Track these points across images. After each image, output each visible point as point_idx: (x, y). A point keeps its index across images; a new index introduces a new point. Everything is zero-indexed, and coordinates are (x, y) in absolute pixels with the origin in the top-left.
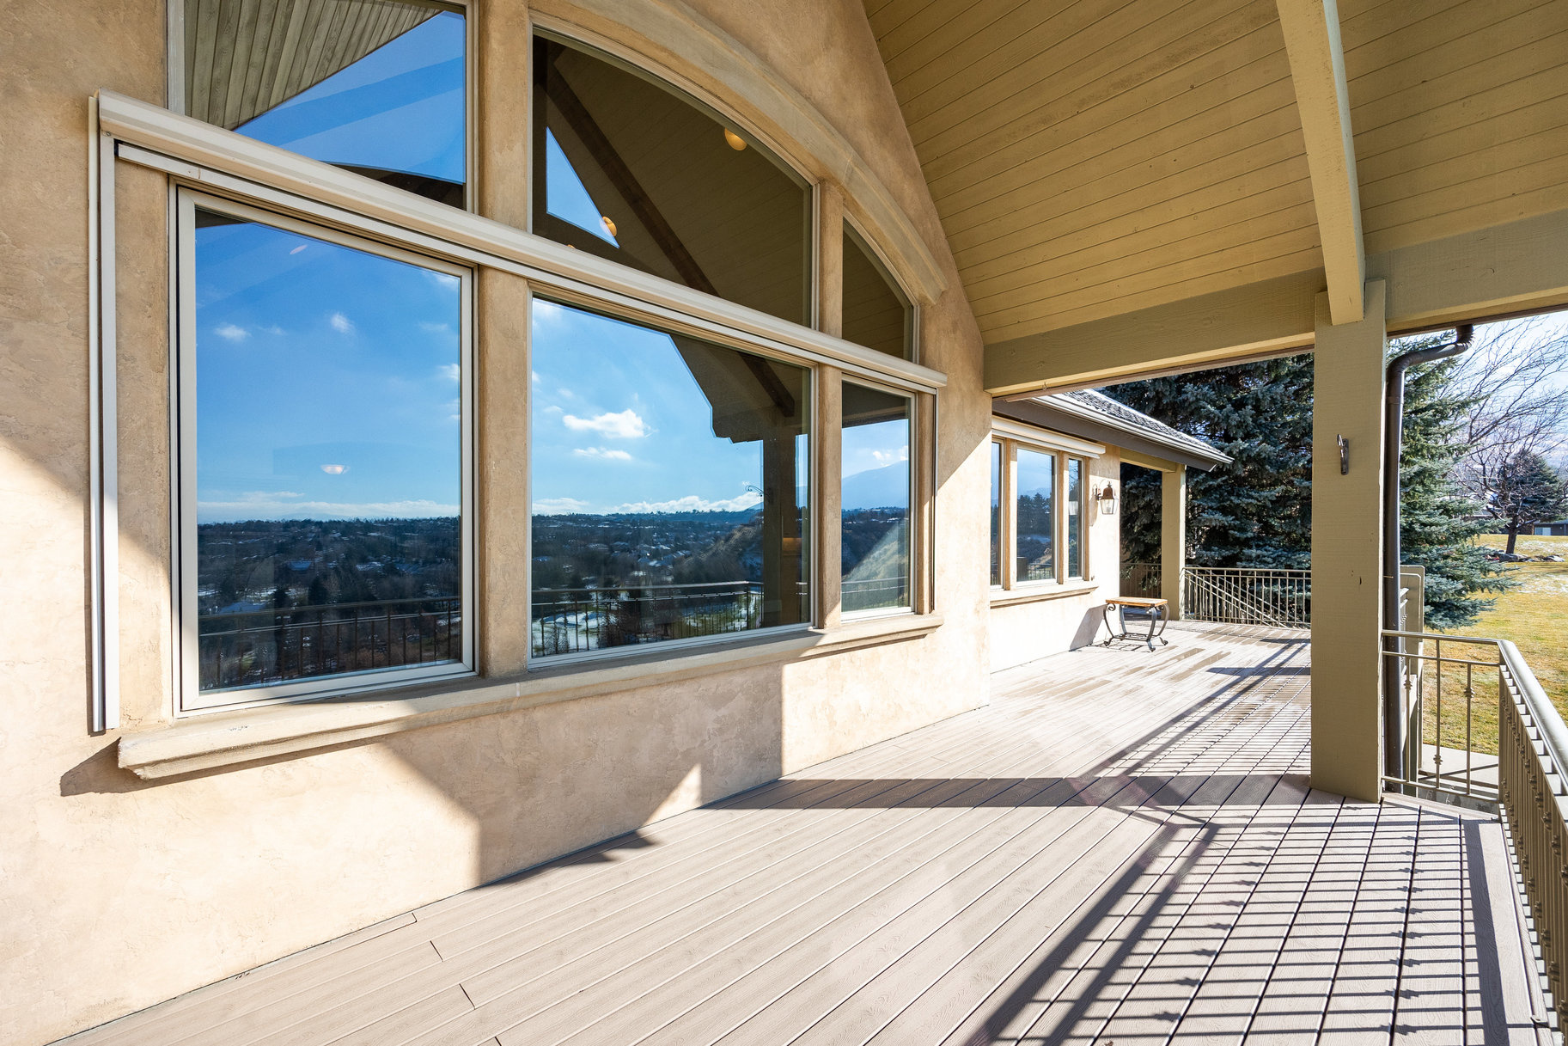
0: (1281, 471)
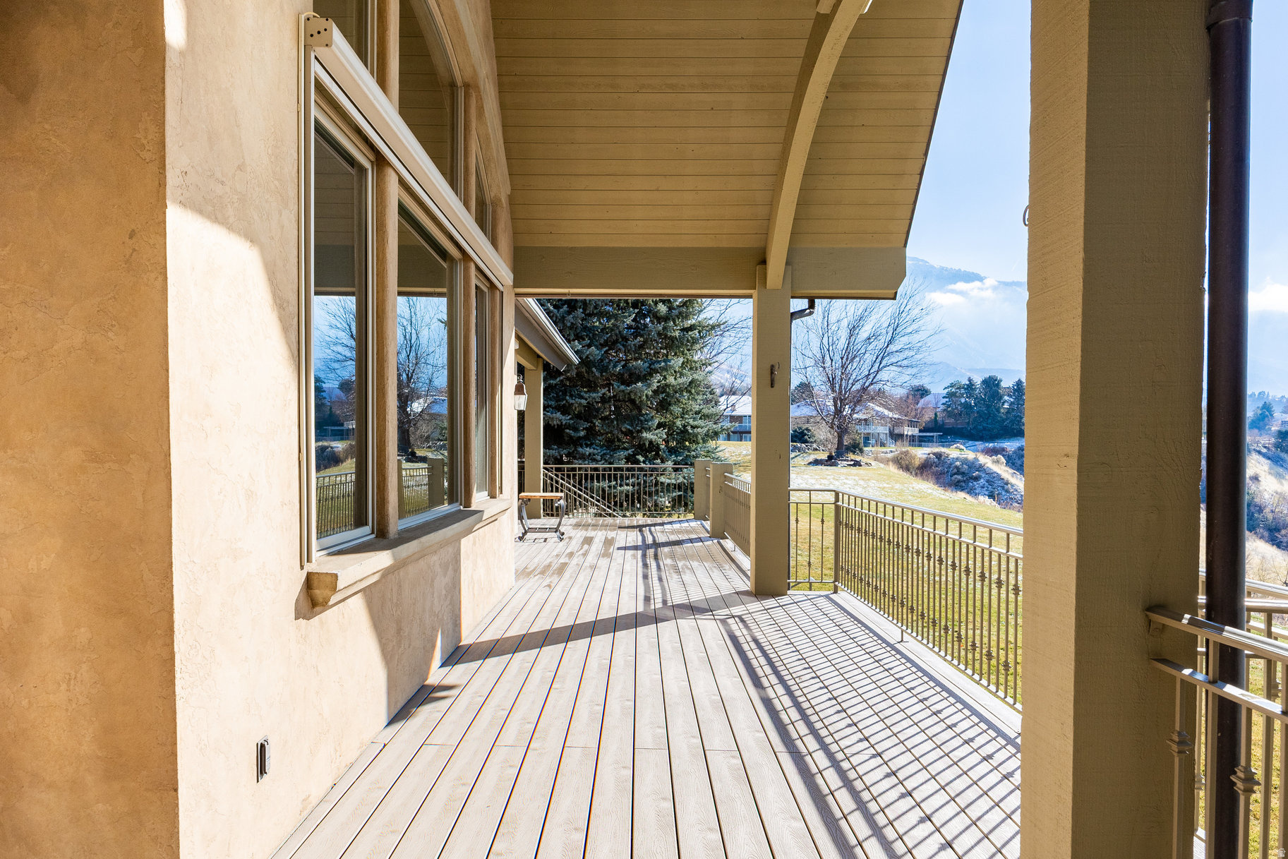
0: (604, 374)
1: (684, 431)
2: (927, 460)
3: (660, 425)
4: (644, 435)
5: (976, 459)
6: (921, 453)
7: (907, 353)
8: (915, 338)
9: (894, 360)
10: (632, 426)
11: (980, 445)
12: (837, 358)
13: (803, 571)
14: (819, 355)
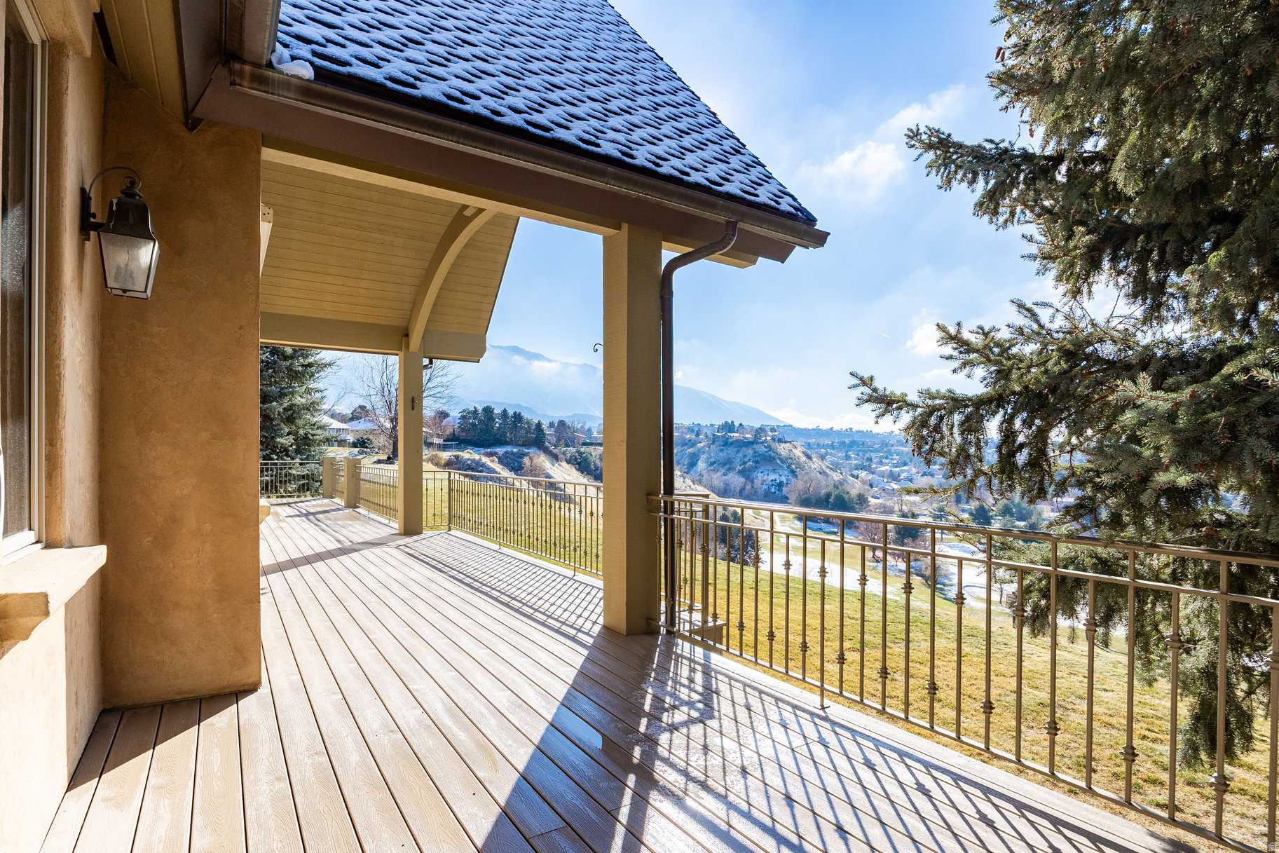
1: (306, 437)
2: (449, 460)
3: (288, 434)
4: (278, 440)
5: (480, 459)
6: (445, 455)
7: (439, 389)
8: (445, 380)
9: (431, 393)
10: (267, 433)
11: (482, 450)
12: (393, 390)
13: (430, 520)
14: (380, 387)
